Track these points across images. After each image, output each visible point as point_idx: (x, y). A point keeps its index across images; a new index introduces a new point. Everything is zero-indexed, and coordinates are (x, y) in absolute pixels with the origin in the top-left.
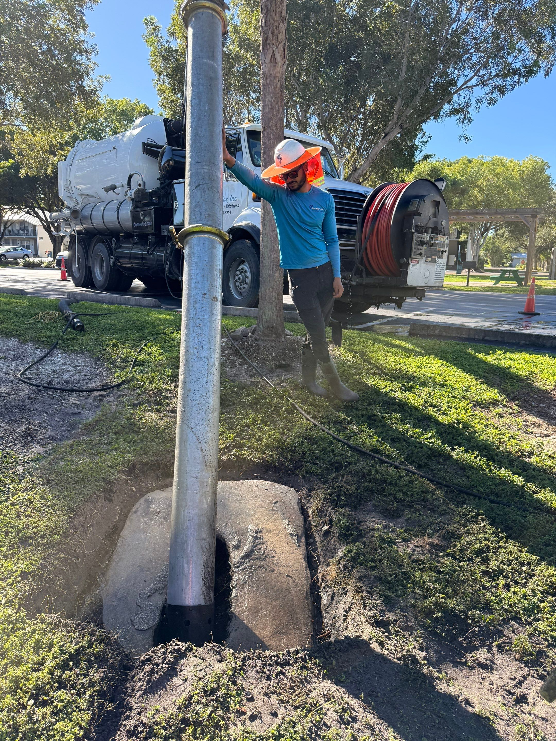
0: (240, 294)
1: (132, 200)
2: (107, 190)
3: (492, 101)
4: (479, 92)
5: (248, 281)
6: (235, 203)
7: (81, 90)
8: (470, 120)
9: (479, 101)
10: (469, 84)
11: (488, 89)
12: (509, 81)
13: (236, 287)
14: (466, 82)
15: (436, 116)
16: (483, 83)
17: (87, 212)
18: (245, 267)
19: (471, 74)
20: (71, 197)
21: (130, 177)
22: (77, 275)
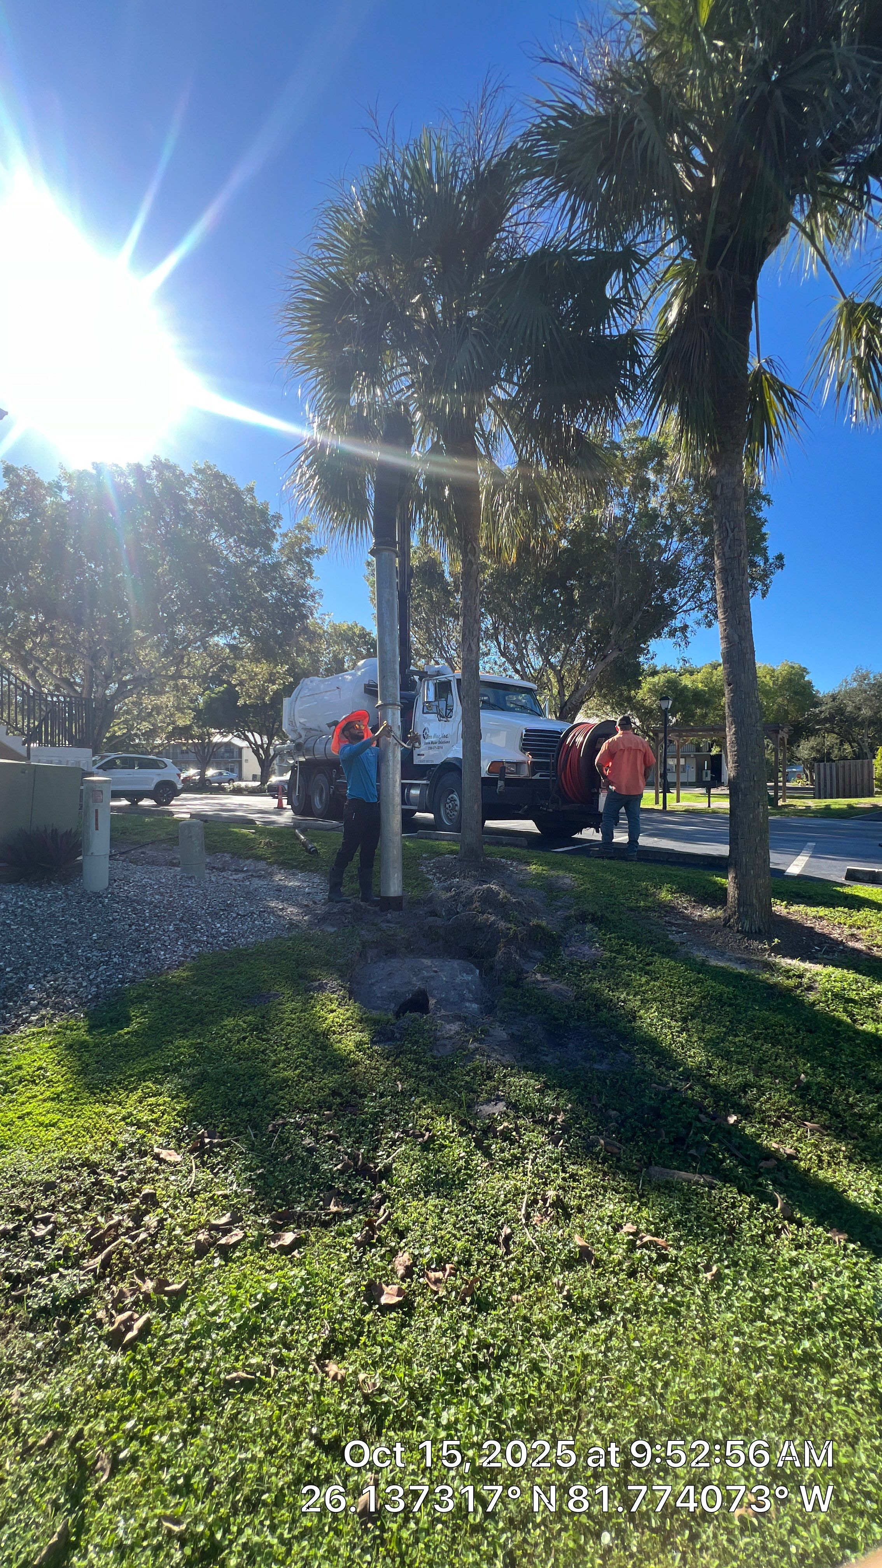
0: (450, 820)
5: (457, 808)
6: (446, 739)
11: (705, 611)
13: (447, 814)
16: (700, 607)
18: (455, 796)
20: (295, 731)
22: (296, 804)
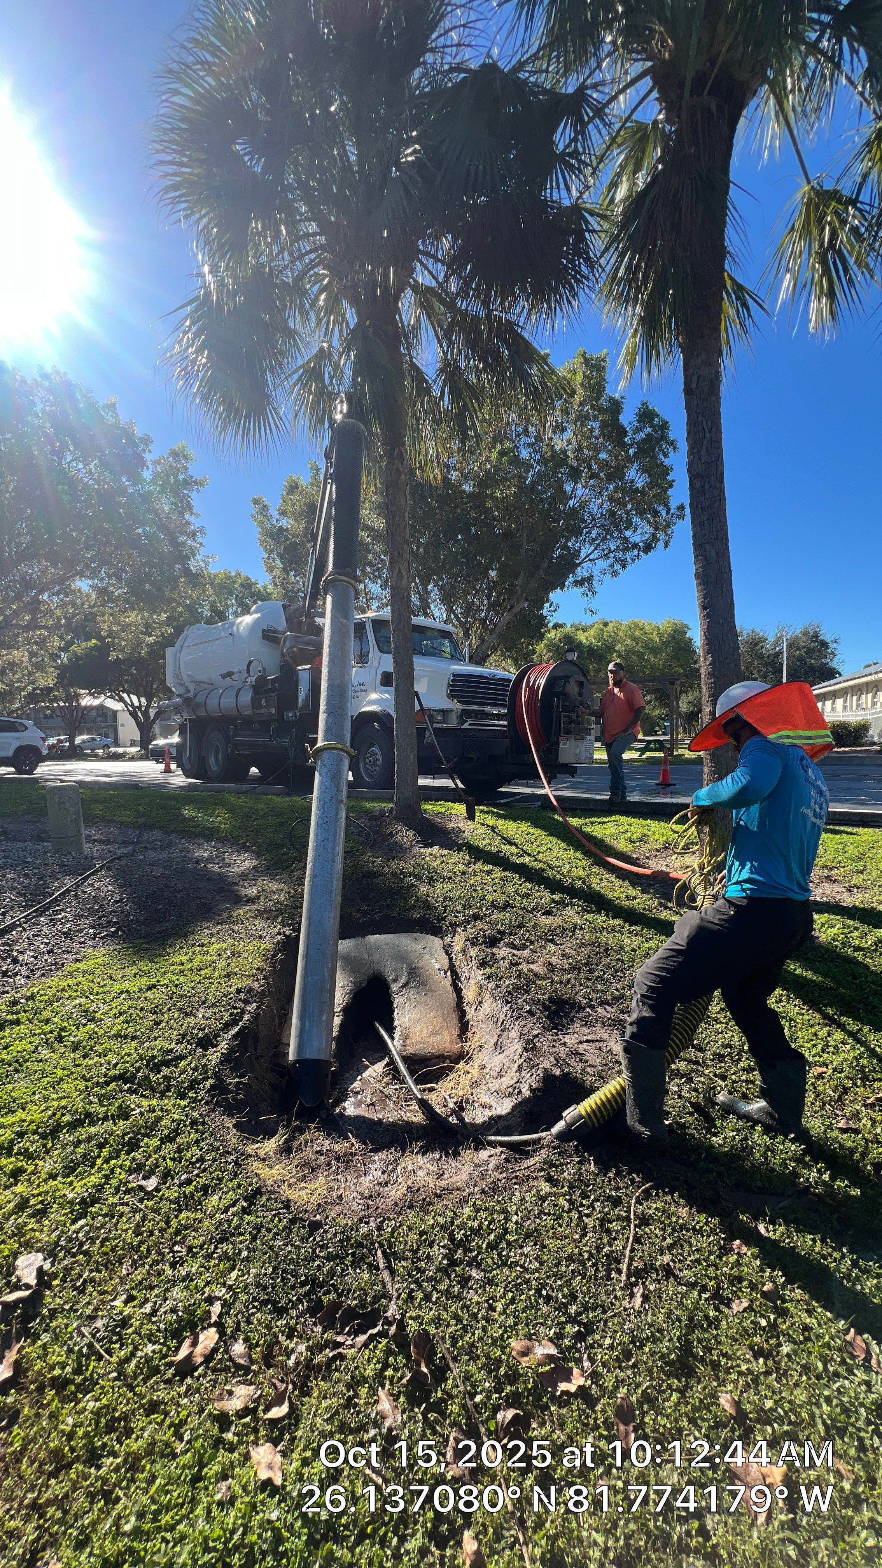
0: (371, 777)
1: (253, 686)
2: (224, 676)
3: (615, 574)
4: (602, 564)
5: (379, 763)
6: (362, 688)
7: (187, 571)
8: (594, 593)
9: (603, 573)
10: (591, 557)
11: (611, 560)
12: (629, 555)
13: (367, 770)
14: (587, 556)
15: (563, 586)
16: (606, 557)
17: (201, 698)
18: (376, 749)
19: (592, 548)
20: (181, 685)
21: (250, 663)
22: (188, 766)
